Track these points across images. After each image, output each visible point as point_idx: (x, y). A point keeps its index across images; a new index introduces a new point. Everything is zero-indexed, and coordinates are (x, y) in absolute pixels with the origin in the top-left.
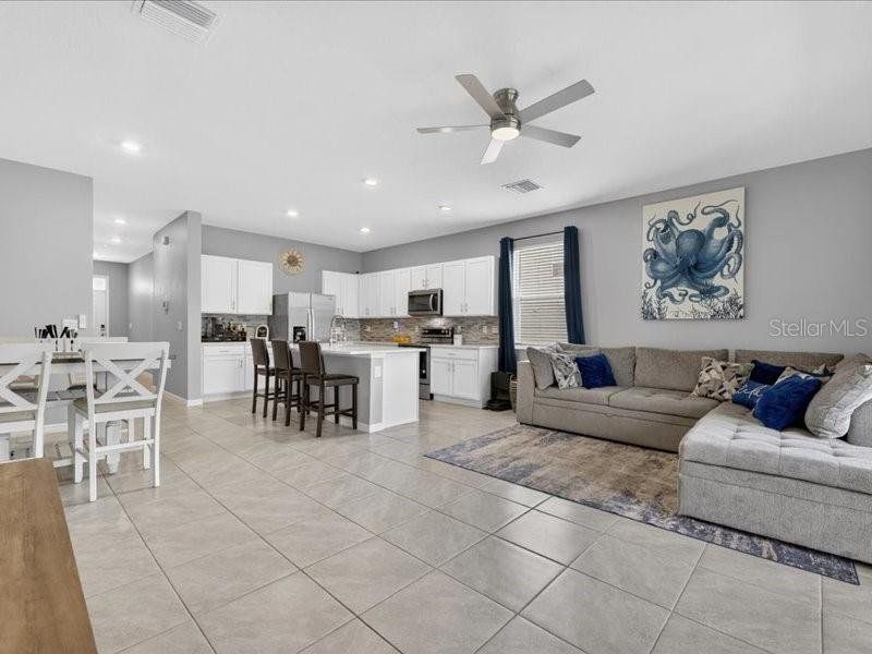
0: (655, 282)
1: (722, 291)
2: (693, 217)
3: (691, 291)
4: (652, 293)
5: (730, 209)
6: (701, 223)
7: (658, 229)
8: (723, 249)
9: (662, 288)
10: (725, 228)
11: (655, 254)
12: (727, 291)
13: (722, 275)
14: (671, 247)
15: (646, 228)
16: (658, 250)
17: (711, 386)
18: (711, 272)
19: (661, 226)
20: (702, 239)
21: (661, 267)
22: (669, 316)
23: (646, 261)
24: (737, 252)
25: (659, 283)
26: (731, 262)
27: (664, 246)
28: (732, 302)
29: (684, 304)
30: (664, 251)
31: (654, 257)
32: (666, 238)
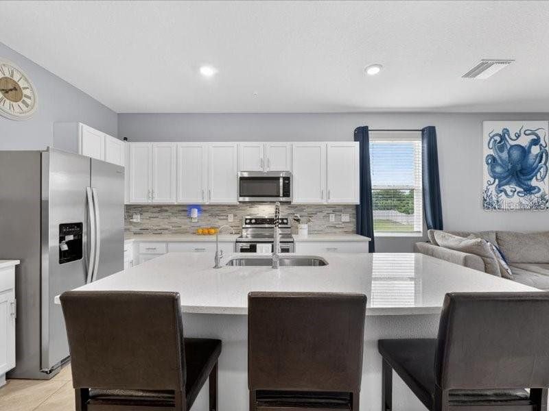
0: (495, 181)
1: (536, 190)
2: (519, 136)
3: (519, 189)
4: (492, 189)
5: (541, 134)
6: (524, 141)
7: (495, 141)
8: (537, 161)
9: (499, 186)
10: (538, 147)
11: (494, 159)
12: (539, 190)
13: (537, 179)
14: (505, 155)
15: (486, 139)
16: (496, 156)
18: (530, 176)
19: (498, 139)
20: (525, 152)
21: (498, 169)
23: (488, 164)
24: (545, 164)
25: (497, 180)
26: (542, 170)
27: (500, 154)
28: (542, 198)
29: (513, 198)
30: (500, 158)
31: (493, 161)
32: (501, 149)
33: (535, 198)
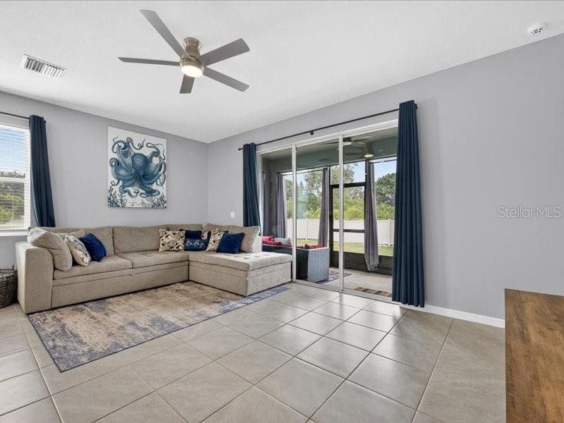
0: (119, 182)
1: (156, 193)
2: (142, 147)
3: (141, 191)
4: (116, 189)
5: (159, 147)
6: (147, 152)
7: (120, 147)
8: (157, 170)
9: (123, 187)
10: (158, 158)
11: (118, 163)
12: (159, 193)
13: (157, 184)
14: (129, 160)
15: (111, 144)
16: (120, 160)
17: (171, 245)
18: (150, 182)
19: (123, 146)
20: (147, 161)
21: (122, 172)
22: (128, 205)
23: (112, 166)
24: (164, 173)
25: (121, 183)
26: (161, 178)
27: (124, 159)
28: (162, 199)
29: (135, 198)
30: (124, 162)
31: (117, 165)
32: (126, 155)
33: (156, 199)
